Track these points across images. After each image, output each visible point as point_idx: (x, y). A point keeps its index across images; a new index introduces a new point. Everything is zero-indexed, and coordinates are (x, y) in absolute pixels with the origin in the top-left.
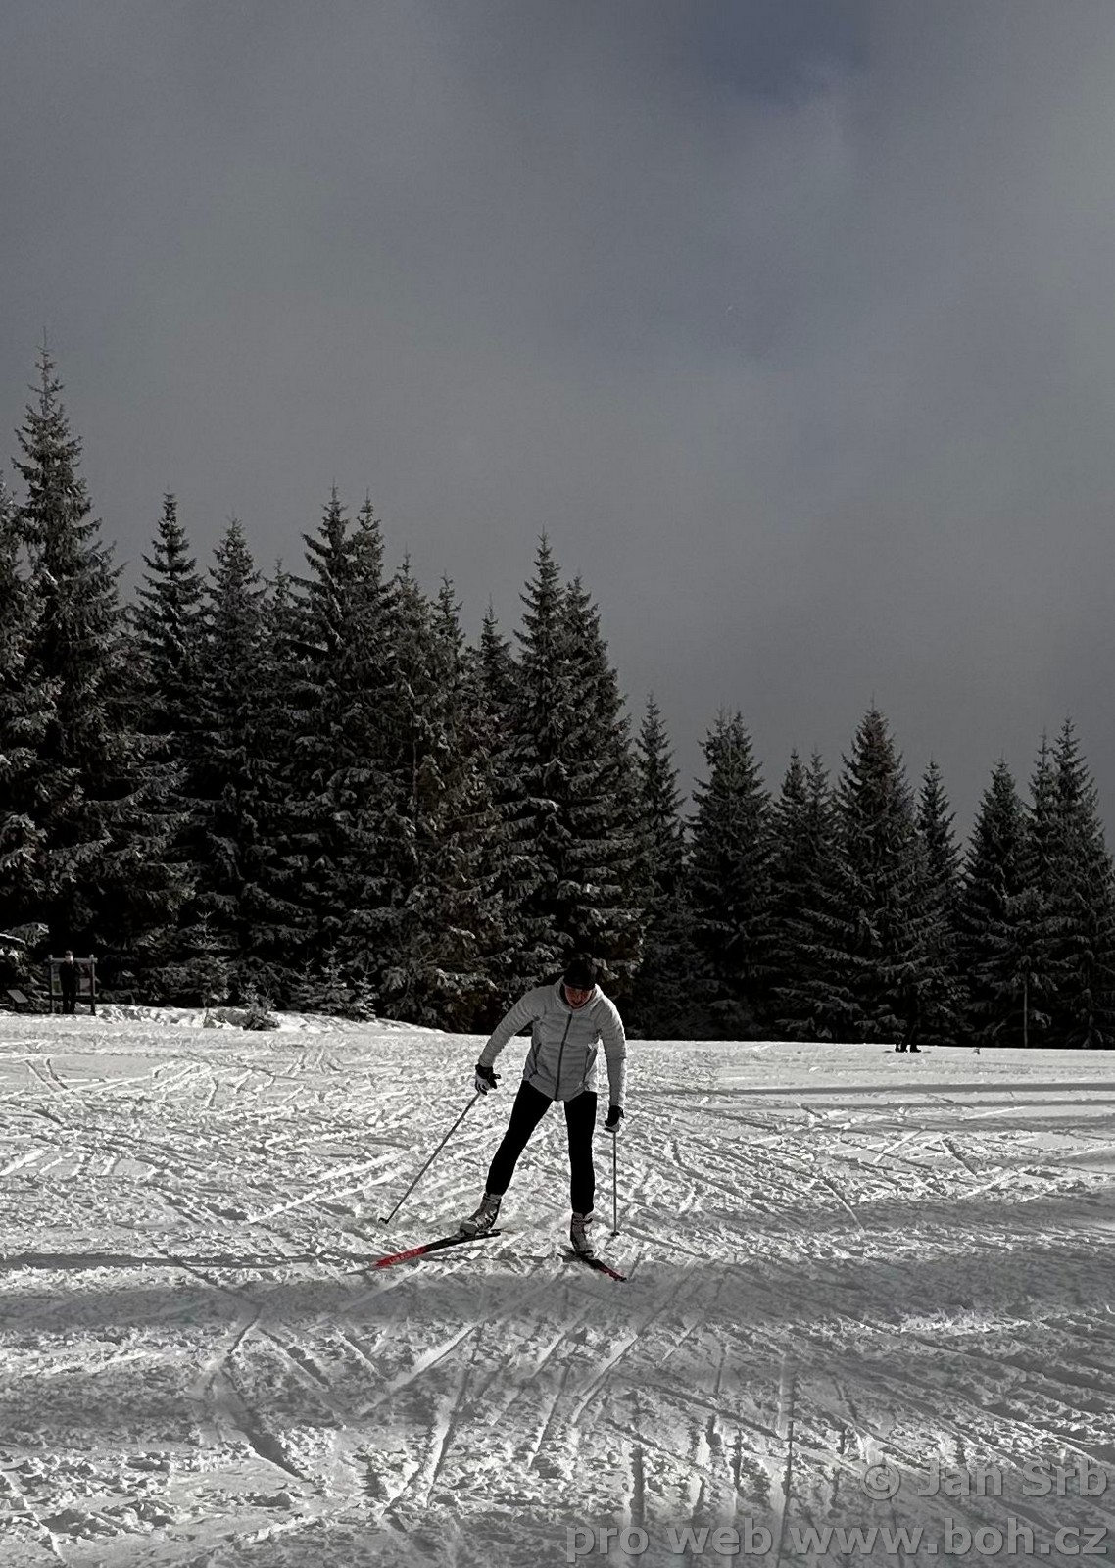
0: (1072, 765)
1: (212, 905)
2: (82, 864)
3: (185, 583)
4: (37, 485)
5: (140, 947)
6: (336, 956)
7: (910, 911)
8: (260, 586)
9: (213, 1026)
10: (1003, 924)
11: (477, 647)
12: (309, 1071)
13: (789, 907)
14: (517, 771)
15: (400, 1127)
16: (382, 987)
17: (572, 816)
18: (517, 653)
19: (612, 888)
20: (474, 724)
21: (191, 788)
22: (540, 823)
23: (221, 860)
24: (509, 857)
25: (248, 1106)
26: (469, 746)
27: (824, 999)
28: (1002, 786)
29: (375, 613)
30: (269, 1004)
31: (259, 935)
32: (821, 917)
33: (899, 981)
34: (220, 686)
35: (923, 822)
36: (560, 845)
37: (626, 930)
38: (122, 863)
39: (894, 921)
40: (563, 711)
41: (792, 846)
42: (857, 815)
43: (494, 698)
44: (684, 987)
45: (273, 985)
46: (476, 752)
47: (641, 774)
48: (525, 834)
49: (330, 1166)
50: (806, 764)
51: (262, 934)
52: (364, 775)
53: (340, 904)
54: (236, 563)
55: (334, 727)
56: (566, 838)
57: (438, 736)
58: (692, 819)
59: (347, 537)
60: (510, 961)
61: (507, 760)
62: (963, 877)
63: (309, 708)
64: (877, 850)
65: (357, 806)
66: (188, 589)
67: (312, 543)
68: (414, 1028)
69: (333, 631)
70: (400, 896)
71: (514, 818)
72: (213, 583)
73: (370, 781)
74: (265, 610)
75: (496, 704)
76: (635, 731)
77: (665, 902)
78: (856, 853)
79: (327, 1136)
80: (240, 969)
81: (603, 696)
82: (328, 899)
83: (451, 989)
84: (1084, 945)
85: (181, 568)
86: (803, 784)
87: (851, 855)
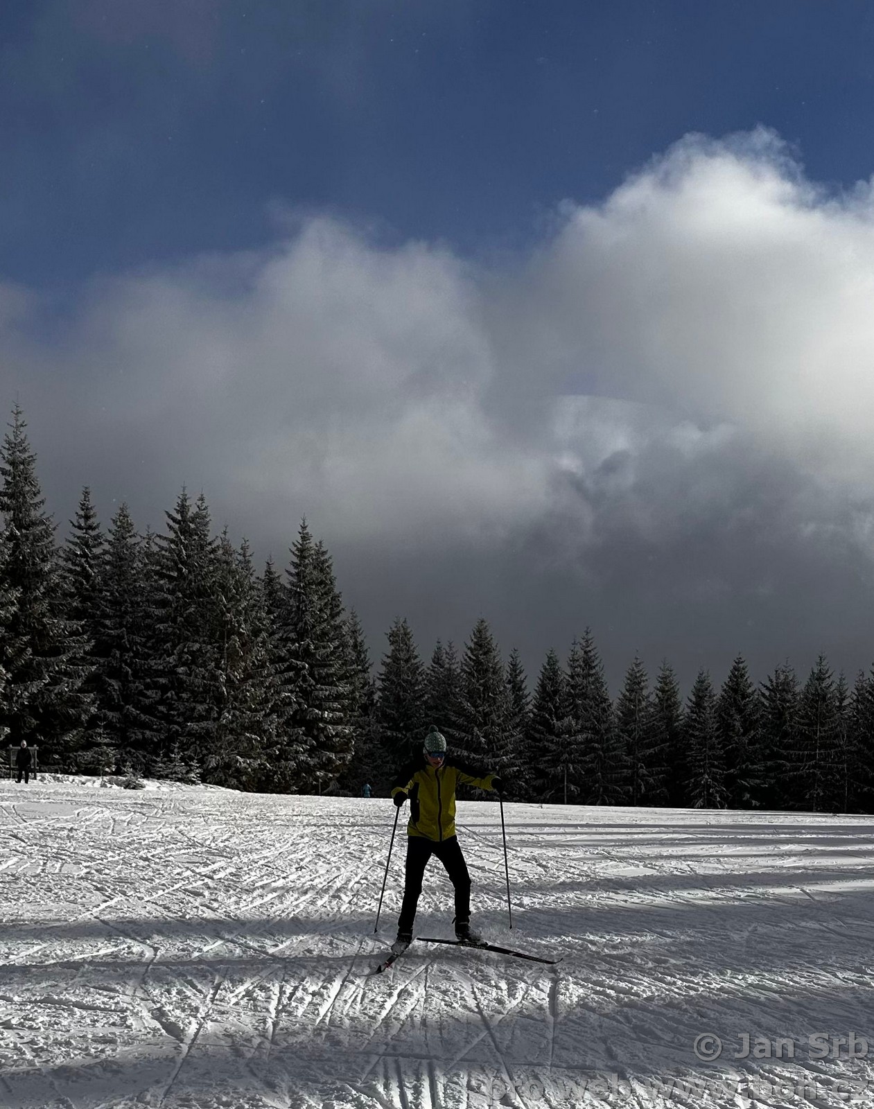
1: (105, 718)
2: (32, 694)
3: (94, 536)
4: (9, 479)
5: (64, 740)
6: (178, 748)
7: (502, 729)
8: (138, 539)
9: (106, 786)
10: (553, 737)
11: (262, 577)
12: (167, 814)
14: (285, 646)
15: (225, 846)
16: (205, 766)
17: (316, 673)
18: (285, 580)
19: (339, 714)
20: (259, 620)
21: (92, 651)
22: (298, 675)
23: (111, 692)
24: (279, 693)
26: (256, 632)
28: (552, 662)
29: (205, 556)
30: (139, 774)
31: (133, 735)
33: (497, 767)
34: (112, 594)
35: (510, 680)
37: (344, 737)
38: (56, 694)
39: (493, 734)
40: (313, 614)
41: (437, 691)
42: (474, 676)
43: (271, 605)
44: (375, 768)
45: (141, 764)
46: (260, 635)
49: (188, 868)
50: (445, 646)
51: (135, 735)
52: (197, 646)
53: (181, 720)
54: (124, 526)
55: (179, 619)
56: (310, 686)
57: (240, 626)
58: (381, 674)
59: (190, 514)
60: (278, 752)
61: (278, 640)
62: (531, 711)
63: (164, 608)
64: (484, 694)
65: (191, 664)
66: (96, 540)
67: (170, 516)
68: (223, 789)
69: (180, 566)
70: (216, 715)
71: (282, 672)
72: (111, 537)
73: (200, 647)
75: (272, 608)
78: (471, 695)
80: (121, 755)
81: (334, 606)
82: (174, 716)
83: (245, 768)
84: (598, 749)
85: (91, 528)
86: (443, 658)
87: (471, 697)
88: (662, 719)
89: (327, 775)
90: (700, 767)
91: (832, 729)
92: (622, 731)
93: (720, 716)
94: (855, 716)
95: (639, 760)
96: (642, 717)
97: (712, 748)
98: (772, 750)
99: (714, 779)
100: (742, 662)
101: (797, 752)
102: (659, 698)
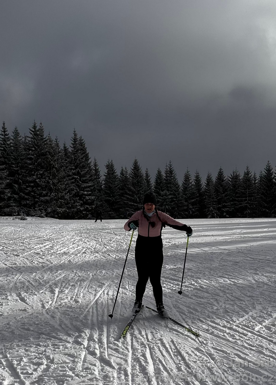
0: (172, 168)
1: (13, 197)
3: (7, 138)
6: (38, 206)
8: (21, 138)
9: (14, 220)
10: (161, 197)
11: (63, 148)
12: (32, 228)
13: (122, 195)
14: (71, 171)
15: (50, 237)
16: (47, 211)
17: (82, 179)
18: (70, 150)
19: (90, 192)
20: (62, 163)
21: (8, 175)
22: (76, 180)
23: (15, 189)
24: (70, 187)
25: (21, 234)
26: (61, 167)
27: (129, 211)
28: (159, 172)
29: (43, 142)
30: (25, 215)
32: (128, 196)
34: (14, 156)
35: (145, 179)
36: (80, 185)
37: (92, 200)
39: (141, 197)
40: (79, 160)
41: (122, 184)
42: (134, 178)
43: (66, 158)
44: (103, 210)
45: (26, 212)
46: (63, 168)
47: (94, 171)
48: (73, 183)
49: (36, 245)
50: (124, 169)
51: (24, 202)
52: (41, 172)
53: (38, 197)
54: (16, 133)
55: (36, 163)
56: (80, 183)
57: (56, 165)
58: (104, 179)
59: (37, 129)
60: (70, 206)
61: (69, 169)
62: (153, 189)
63: (31, 160)
64: (137, 184)
65: (41, 178)
66: (8, 139)
67: (31, 130)
68: (53, 219)
69: (35, 146)
70: (49, 195)
71: (71, 180)
72: (12, 138)
73: (43, 173)
74: (22, 142)
76: (92, 164)
77: (99, 195)
78: (133, 184)
79: (36, 240)
80: (19, 209)
81: (87, 157)
82: (36, 196)
83: (60, 211)
84: (175, 200)
85: (6, 135)
86: (124, 173)
87: (133, 185)
88: (197, 190)
89: (87, 213)
90: (209, 205)
91: (252, 191)
92: (183, 194)
93: (215, 188)
94: (259, 186)
95: (189, 203)
96: (190, 189)
97: (213, 198)
98: (232, 198)
99: (214, 209)
100: (222, 170)
101: (241, 199)
102: (195, 183)
